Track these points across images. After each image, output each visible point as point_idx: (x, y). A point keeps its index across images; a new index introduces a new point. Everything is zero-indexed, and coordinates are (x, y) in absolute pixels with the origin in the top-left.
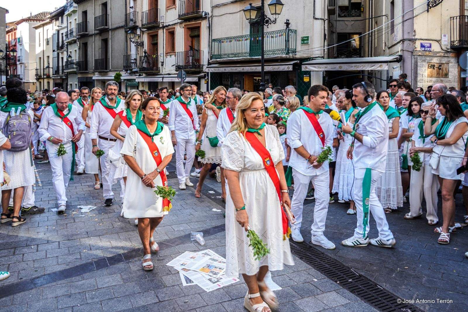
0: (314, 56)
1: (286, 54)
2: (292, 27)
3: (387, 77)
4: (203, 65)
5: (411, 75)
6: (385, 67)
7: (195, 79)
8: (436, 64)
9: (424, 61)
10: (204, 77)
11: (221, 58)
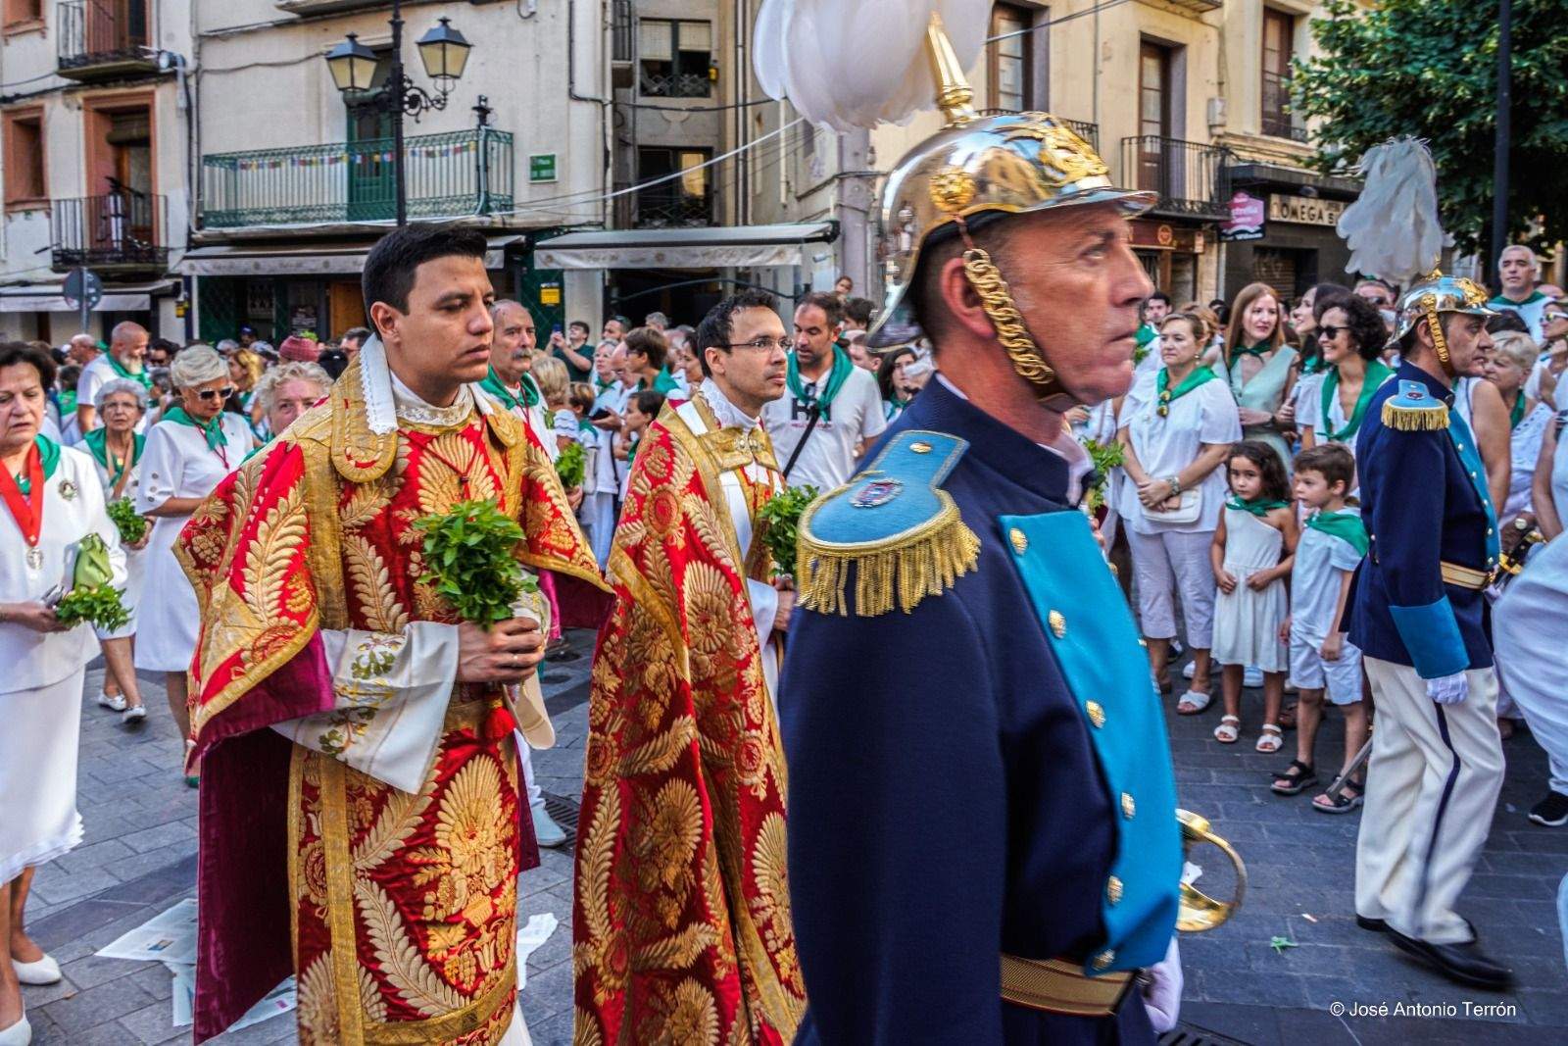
0: (573, 220)
1: (482, 213)
2: (499, 121)
3: (796, 288)
4: (167, 250)
6: (793, 257)
7: (140, 301)
10: (174, 292)
11: (241, 225)
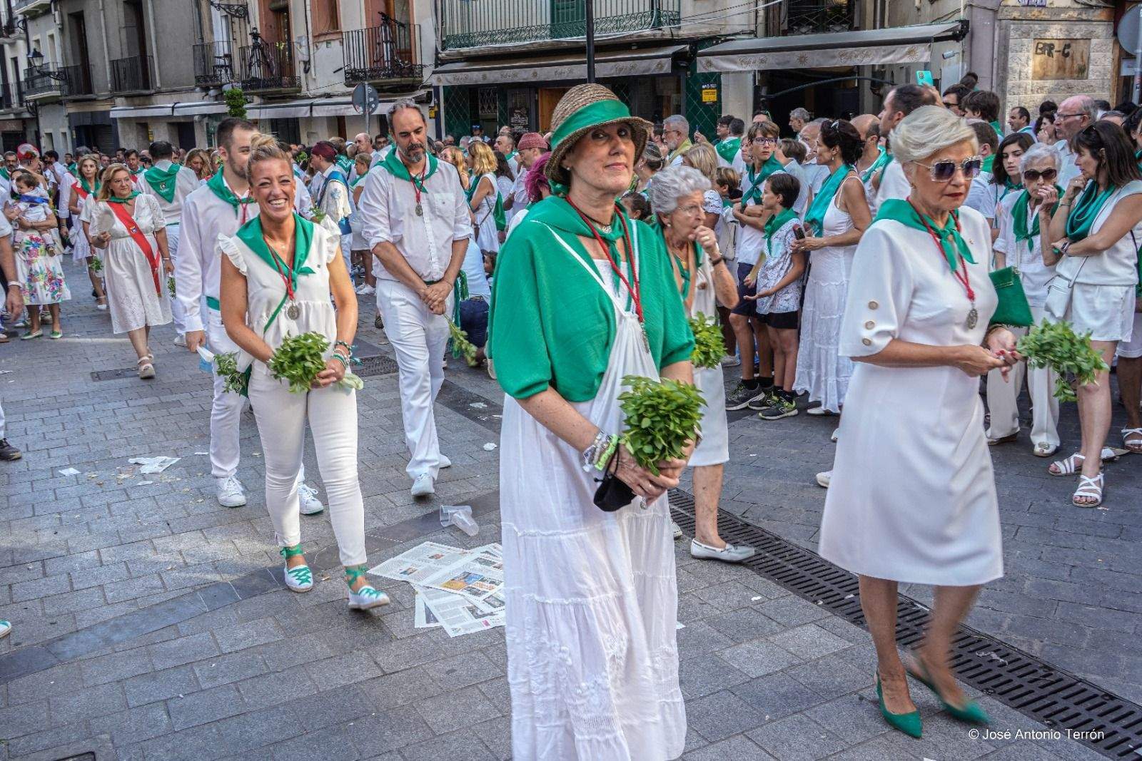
0: (728, 30)
1: (654, 27)
4: (422, 66)
5: (989, 73)
6: (923, 54)
8: (1056, 43)
9: (1026, 34)
10: (427, 100)
11: (473, 45)
